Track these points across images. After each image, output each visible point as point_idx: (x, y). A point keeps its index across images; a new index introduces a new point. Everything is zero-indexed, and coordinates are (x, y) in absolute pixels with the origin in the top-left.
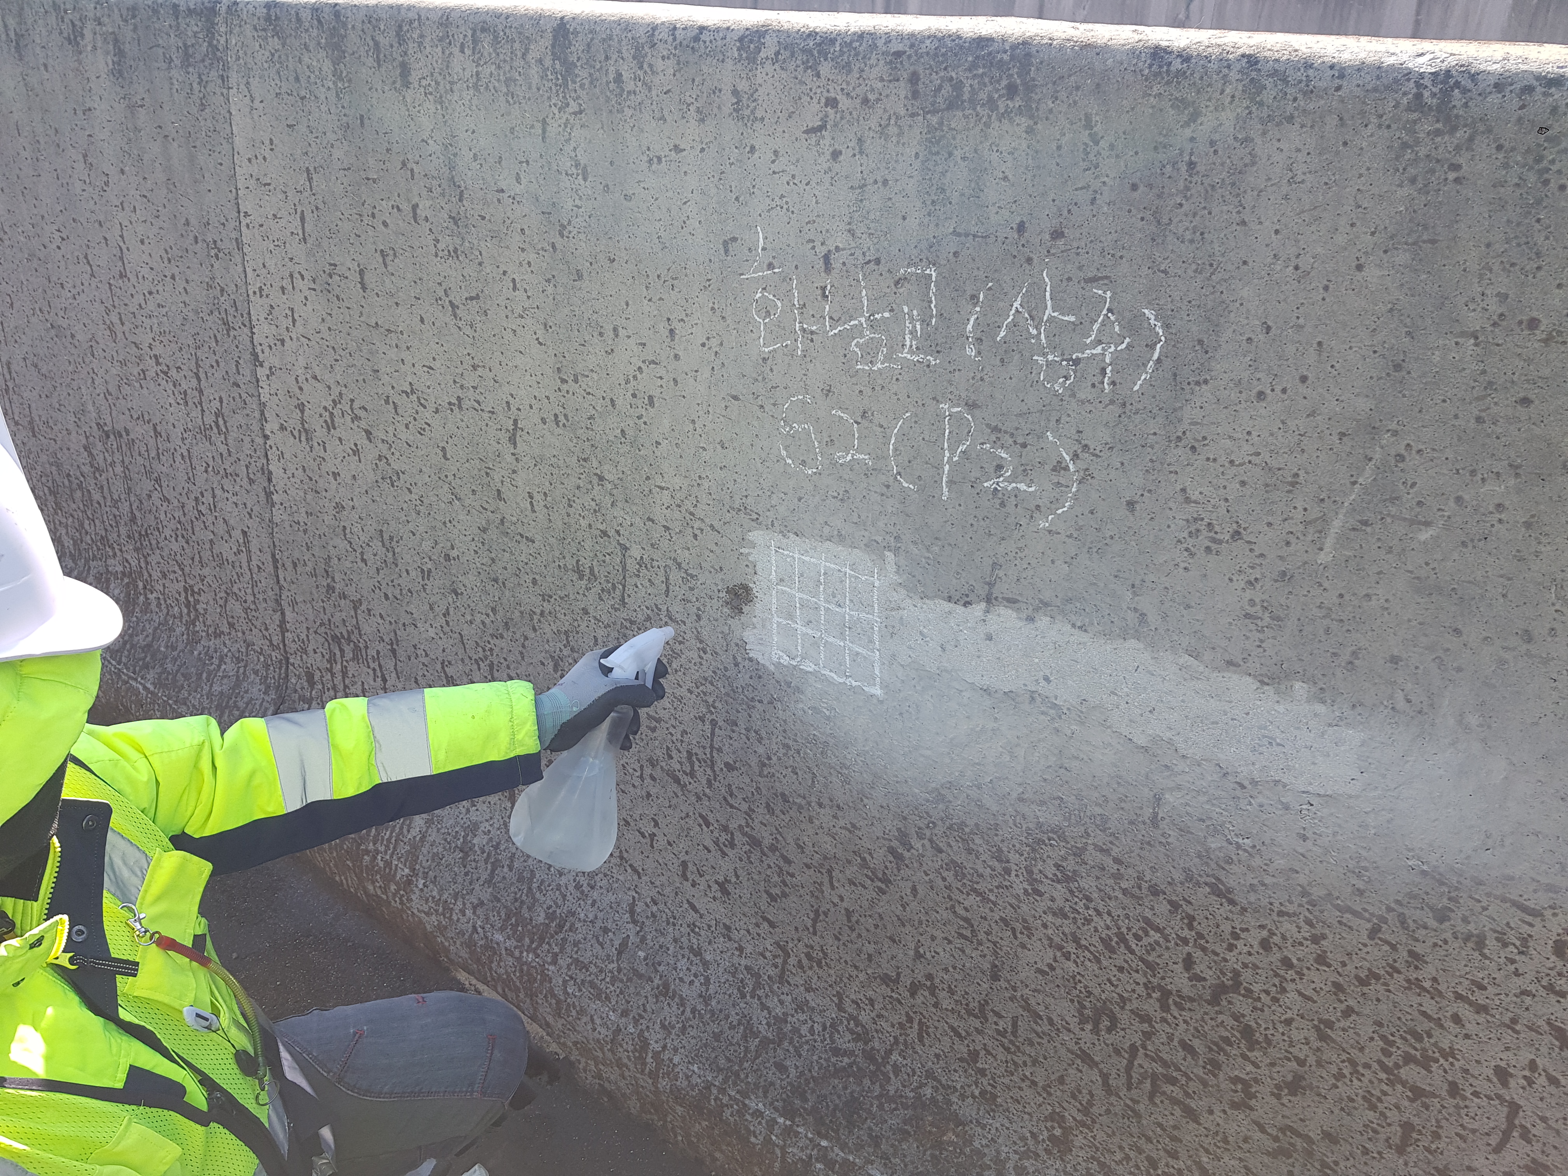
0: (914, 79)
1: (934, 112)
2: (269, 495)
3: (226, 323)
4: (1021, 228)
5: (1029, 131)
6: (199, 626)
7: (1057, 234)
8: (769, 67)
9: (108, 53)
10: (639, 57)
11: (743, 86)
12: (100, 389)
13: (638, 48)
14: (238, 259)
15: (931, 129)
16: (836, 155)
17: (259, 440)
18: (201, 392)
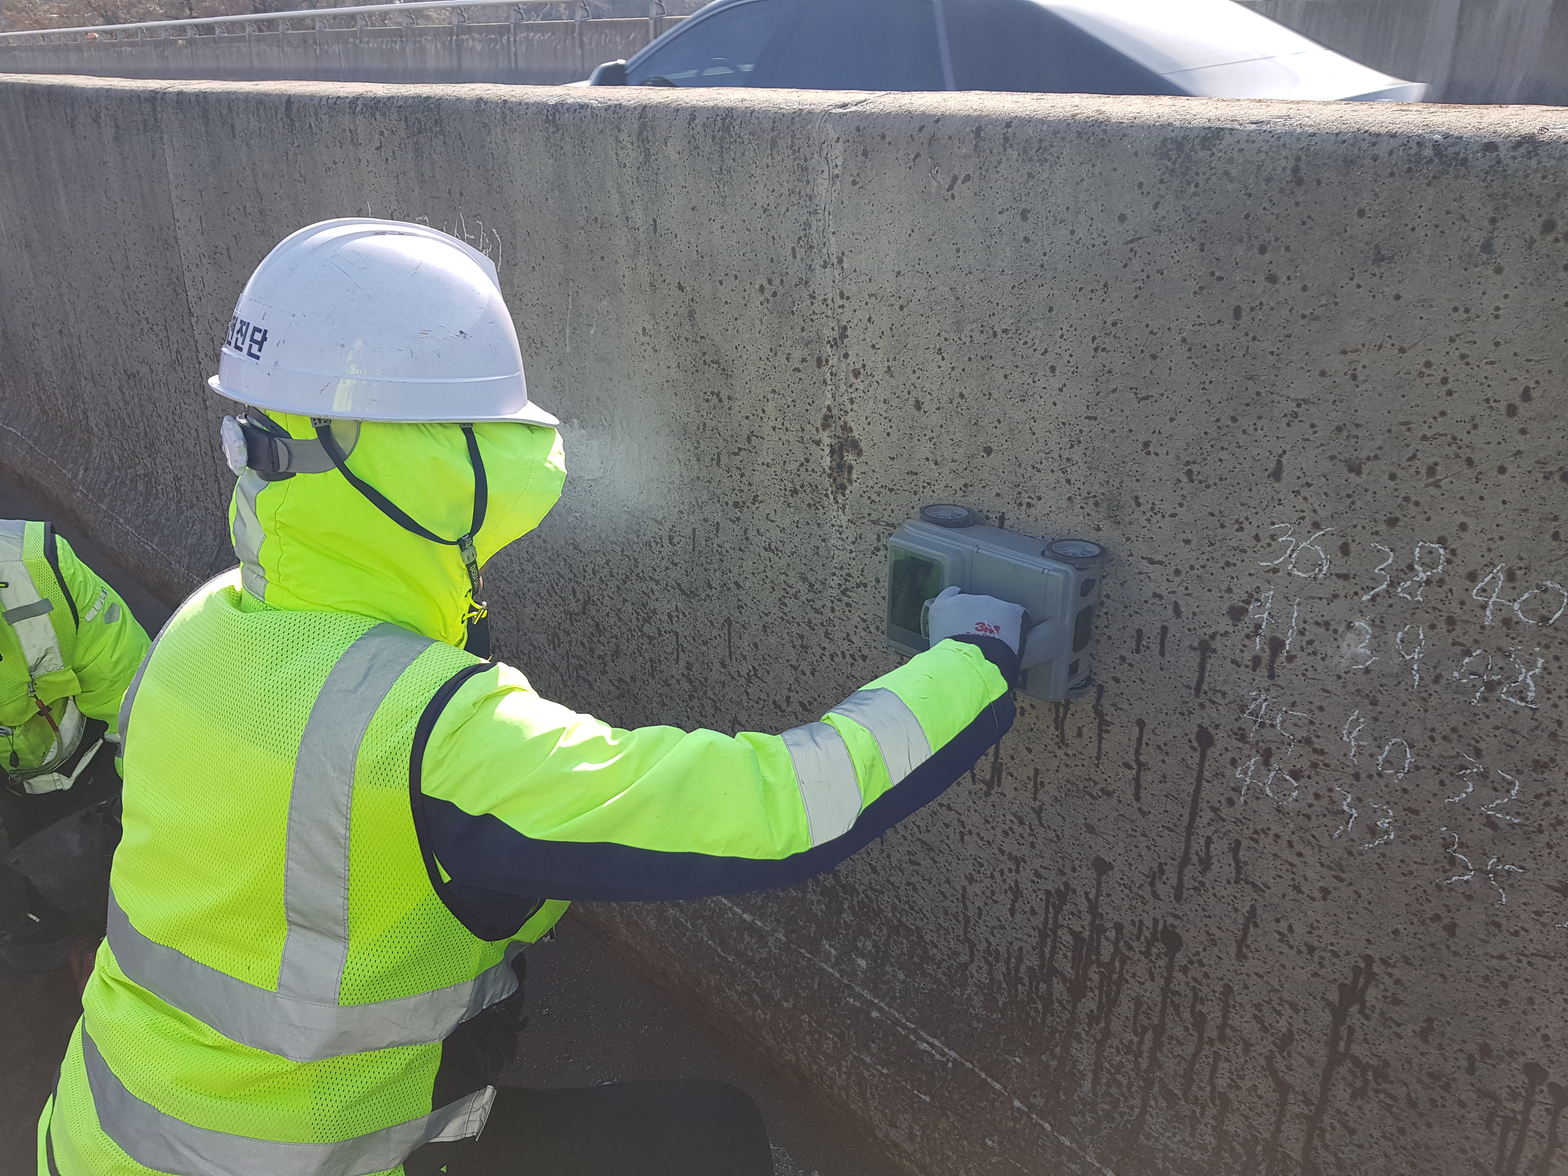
0: (406, 119)
1: (414, 136)
2: (205, 401)
3: (175, 291)
4: (450, 193)
5: (444, 142)
6: (183, 503)
7: (461, 194)
8: (360, 117)
9: (111, 127)
10: (316, 114)
11: (352, 127)
12: (124, 347)
13: (316, 110)
14: (176, 249)
15: (415, 144)
16: (387, 159)
17: (197, 366)
18: (168, 338)
